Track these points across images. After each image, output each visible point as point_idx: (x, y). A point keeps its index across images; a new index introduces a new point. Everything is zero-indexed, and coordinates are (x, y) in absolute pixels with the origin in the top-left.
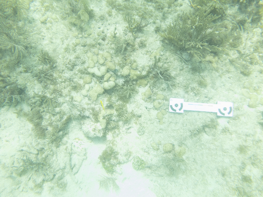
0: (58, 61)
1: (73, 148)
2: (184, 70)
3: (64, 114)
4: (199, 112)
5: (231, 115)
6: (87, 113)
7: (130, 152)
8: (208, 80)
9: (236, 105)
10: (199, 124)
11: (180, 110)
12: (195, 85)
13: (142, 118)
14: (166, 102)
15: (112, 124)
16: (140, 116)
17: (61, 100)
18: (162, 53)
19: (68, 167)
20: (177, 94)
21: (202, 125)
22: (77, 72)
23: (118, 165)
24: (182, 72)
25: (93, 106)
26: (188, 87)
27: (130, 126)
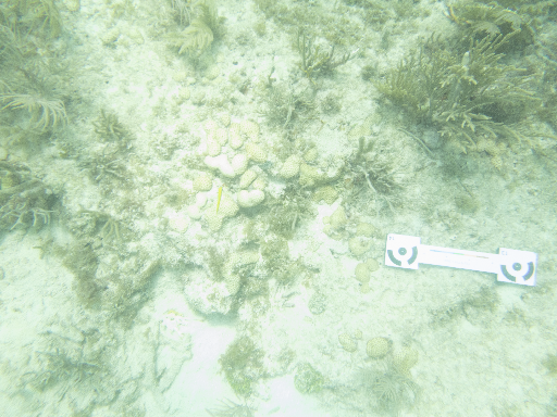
0: (139, 135)
1: (162, 332)
2: (426, 171)
3: (147, 256)
4: (454, 269)
5: (531, 282)
6: (197, 259)
7: (291, 353)
8: (480, 197)
9: (543, 258)
10: (453, 298)
12: (448, 207)
13: (322, 274)
14: (379, 243)
15: (253, 286)
16: (317, 271)
17: (140, 225)
18: (376, 129)
19: (149, 375)
20: (405, 224)
21: (459, 299)
22: (179, 164)
23: (261, 380)
24: (419, 175)
25: (211, 242)
26: (432, 211)
27: (292, 290)
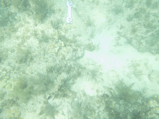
0: (52, 65)
7: (88, 39)
11: (71, 19)
13: (74, 34)
14: (68, 24)
22: (57, 58)
27: (77, 40)
